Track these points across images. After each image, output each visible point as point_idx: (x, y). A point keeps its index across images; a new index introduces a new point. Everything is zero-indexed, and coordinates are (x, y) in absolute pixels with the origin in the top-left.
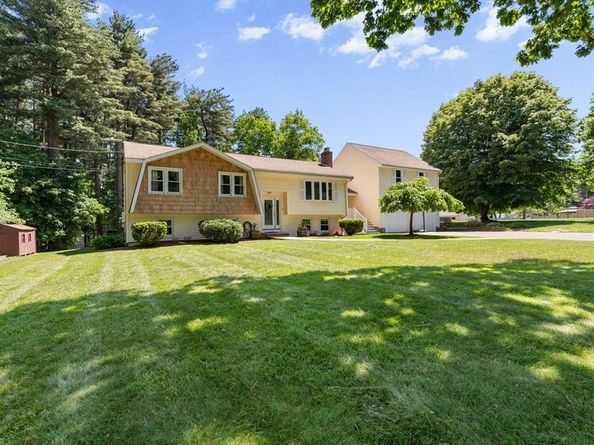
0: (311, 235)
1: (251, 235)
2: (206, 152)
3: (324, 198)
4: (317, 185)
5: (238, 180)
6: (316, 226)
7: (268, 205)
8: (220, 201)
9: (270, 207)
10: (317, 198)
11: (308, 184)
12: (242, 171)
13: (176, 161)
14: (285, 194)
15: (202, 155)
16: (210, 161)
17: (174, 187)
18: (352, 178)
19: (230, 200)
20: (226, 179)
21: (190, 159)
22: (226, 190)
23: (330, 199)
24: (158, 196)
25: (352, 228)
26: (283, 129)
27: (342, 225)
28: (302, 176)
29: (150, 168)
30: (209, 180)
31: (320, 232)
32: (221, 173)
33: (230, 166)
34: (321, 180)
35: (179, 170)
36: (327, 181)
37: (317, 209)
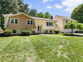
0: (48, 34)
1: (34, 34)
2: (24, 15)
3: (51, 26)
4: (49, 23)
5: (31, 21)
6: (49, 32)
7: (38, 27)
8: (27, 26)
9: (39, 27)
10: (49, 25)
11: (47, 23)
12: (32, 19)
13: (17, 17)
14: (42, 25)
15: (23, 16)
16: (25, 17)
17: (16, 23)
18: (57, 21)
19: (29, 26)
20: (29, 21)
21: (20, 16)
22: (29, 23)
23: (52, 26)
24: (12, 24)
25: (57, 32)
26: (45, 15)
27: (55, 32)
28: (46, 21)
29: (10, 18)
30: (25, 21)
31: (50, 33)
32: (27, 20)
33: (29, 18)
34: (50, 22)
35: (18, 19)
36: (51, 22)
37: (49, 28)
